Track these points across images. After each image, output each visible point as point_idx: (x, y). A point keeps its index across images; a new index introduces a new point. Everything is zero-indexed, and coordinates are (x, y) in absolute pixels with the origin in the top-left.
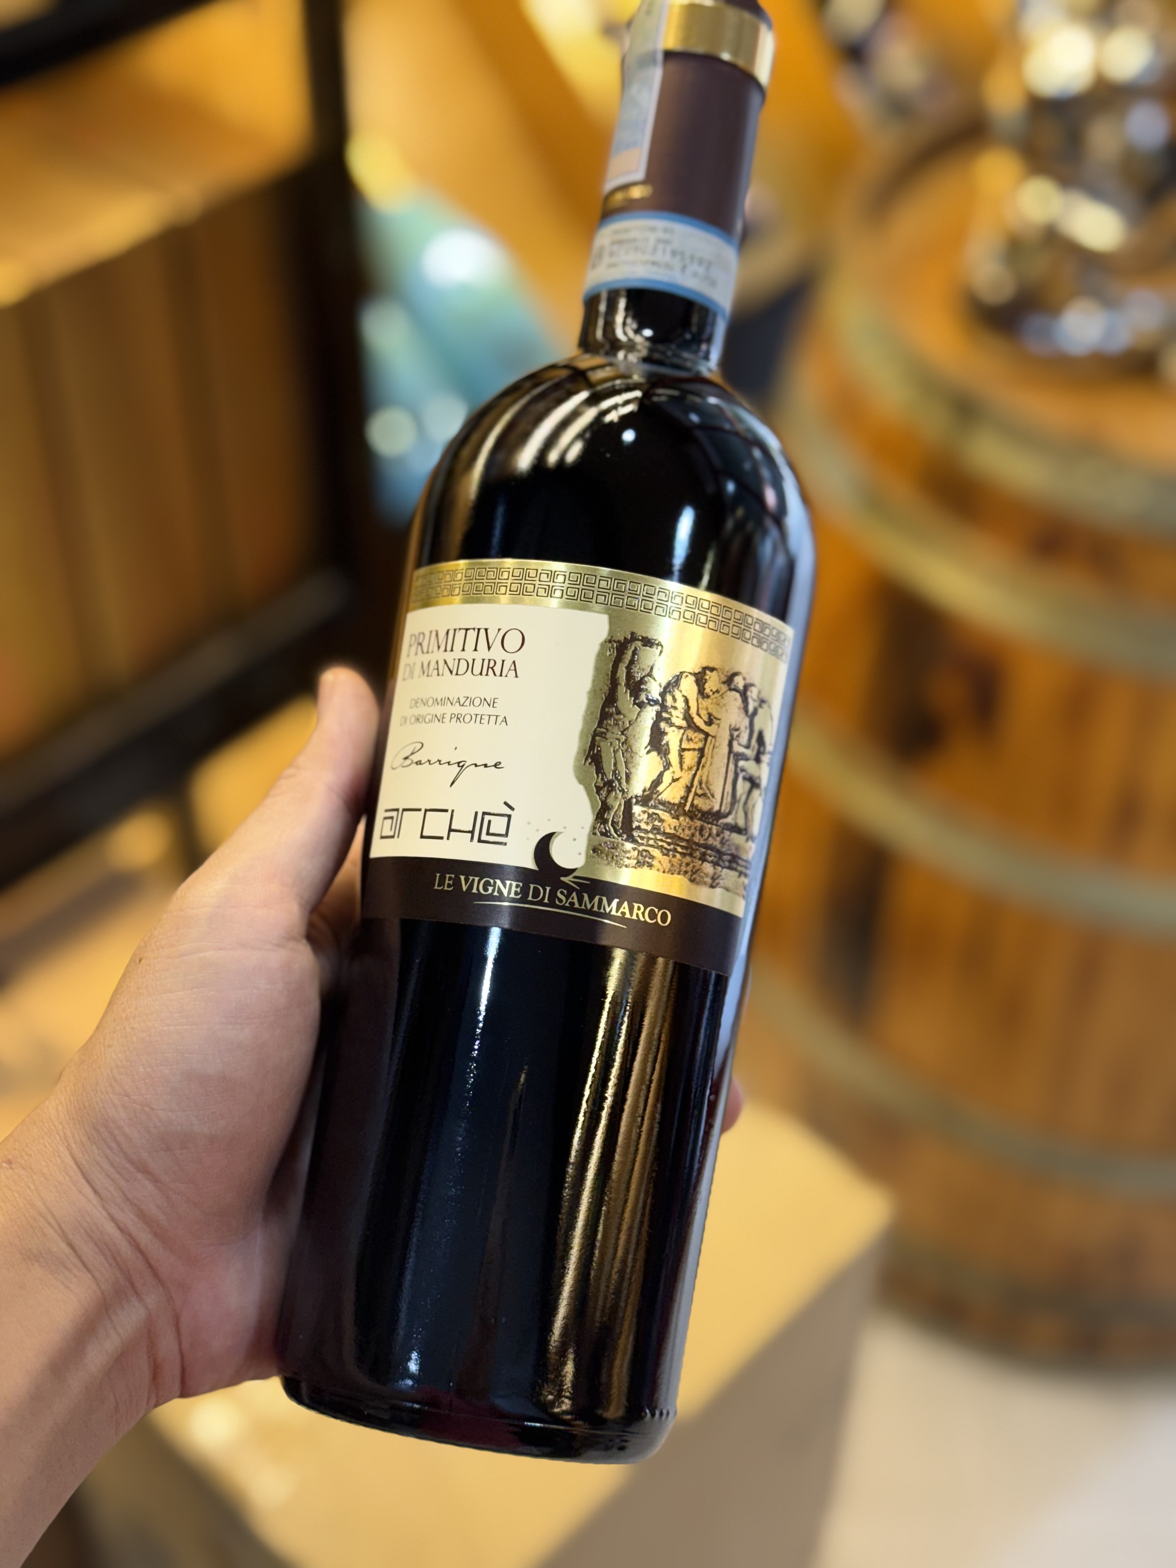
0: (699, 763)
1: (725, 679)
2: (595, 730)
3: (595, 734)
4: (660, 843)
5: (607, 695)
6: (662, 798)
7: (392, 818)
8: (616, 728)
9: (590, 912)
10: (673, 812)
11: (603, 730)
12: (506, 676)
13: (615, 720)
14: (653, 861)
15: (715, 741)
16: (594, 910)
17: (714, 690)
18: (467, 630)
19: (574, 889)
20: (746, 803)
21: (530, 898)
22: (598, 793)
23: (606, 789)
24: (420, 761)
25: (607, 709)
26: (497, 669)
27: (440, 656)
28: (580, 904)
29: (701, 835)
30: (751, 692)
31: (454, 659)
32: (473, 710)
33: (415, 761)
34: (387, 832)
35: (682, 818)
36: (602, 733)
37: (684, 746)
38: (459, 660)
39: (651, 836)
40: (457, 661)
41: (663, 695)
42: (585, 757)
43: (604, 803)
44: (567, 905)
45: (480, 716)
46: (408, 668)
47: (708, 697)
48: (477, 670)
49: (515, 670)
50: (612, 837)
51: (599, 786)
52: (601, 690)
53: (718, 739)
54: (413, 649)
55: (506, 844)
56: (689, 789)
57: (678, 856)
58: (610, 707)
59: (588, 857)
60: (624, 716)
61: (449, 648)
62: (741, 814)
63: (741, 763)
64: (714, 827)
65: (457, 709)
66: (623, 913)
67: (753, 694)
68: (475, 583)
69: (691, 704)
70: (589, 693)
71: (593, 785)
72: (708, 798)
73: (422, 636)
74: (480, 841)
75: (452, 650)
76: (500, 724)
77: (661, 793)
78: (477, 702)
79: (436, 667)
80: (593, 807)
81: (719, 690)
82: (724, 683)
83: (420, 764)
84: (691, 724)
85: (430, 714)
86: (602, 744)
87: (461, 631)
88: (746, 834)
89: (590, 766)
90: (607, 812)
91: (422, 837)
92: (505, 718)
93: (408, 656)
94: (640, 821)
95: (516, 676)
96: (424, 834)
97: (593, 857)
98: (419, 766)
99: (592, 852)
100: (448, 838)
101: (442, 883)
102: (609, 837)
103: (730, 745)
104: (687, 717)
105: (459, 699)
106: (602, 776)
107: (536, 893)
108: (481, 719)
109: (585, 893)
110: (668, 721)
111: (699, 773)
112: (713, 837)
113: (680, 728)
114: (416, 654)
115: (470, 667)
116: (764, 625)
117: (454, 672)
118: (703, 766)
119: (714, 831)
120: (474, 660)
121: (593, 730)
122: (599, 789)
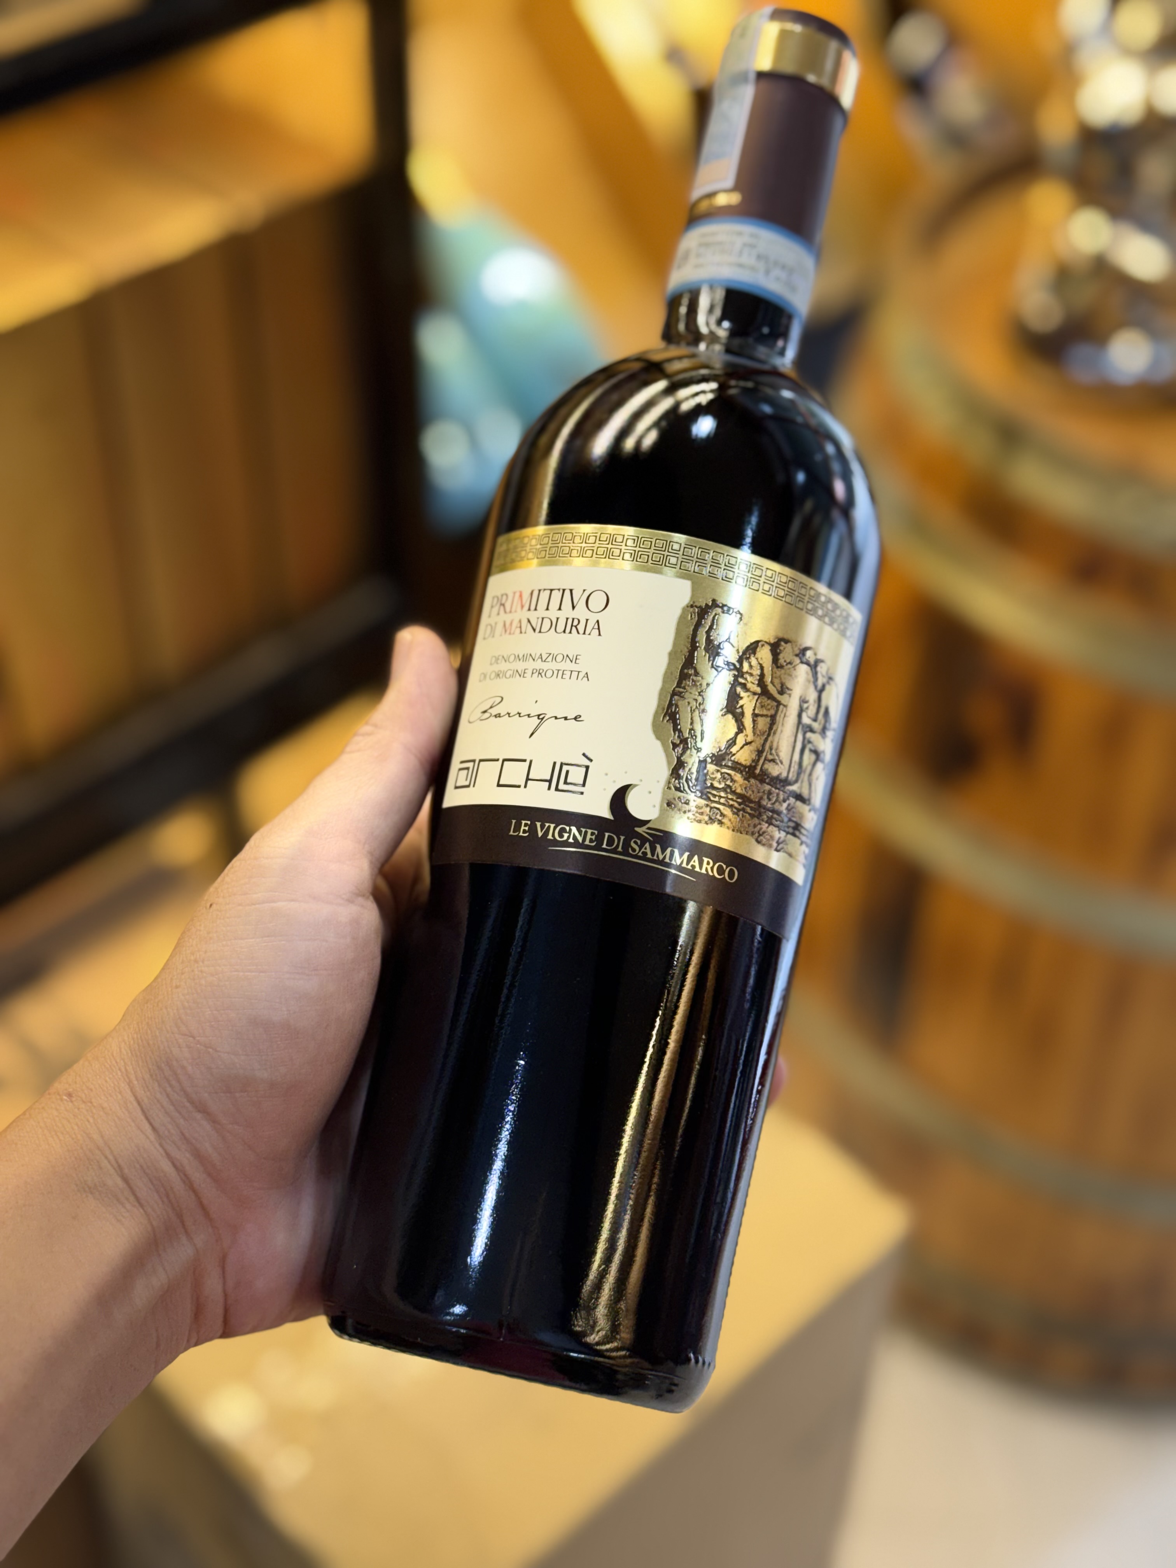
0: (771, 728)
1: (797, 652)
2: (674, 689)
3: (674, 694)
4: (731, 802)
5: (686, 657)
6: (735, 759)
7: (468, 769)
8: (694, 689)
9: (662, 862)
10: (744, 773)
11: (681, 690)
12: (589, 634)
13: (693, 681)
14: (723, 819)
15: (786, 710)
16: (666, 861)
17: (788, 661)
18: (551, 590)
19: (648, 840)
20: (810, 775)
21: (604, 846)
22: (674, 749)
23: (682, 746)
24: (500, 714)
25: (686, 671)
26: (581, 628)
27: (524, 615)
28: (653, 855)
29: (769, 799)
30: (821, 668)
31: (538, 618)
32: (554, 666)
33: (494, 714)
34: (462, 782)
35: (752, 781)
36: (682, 693)
37: (757, 712)
38: (543, 619)
39: (722, 794)
40: (540, 620)
41: (740, 661)
42: (663, 714)
43: (679, 759)
44: (640, 854)
45: (562, 672)
46: (489, 627)
47: (782, 667)
48: (560, 628)
49: (599, 629)
50: (685, 792)
51: (675, 743)
52: (681, 651)
53: (788, 708)
54: (495, 610)
55: (582, 793)
56: (760, 752)
57: (747, 816)
58: (689, 669)
59: (662, 811)
60: (702, 678)
61: (533, 607)
62: (806, 784)
63: (809, 735)
64: (781, 793)
65: (539, 665)
66: (693, 866)
67: (822, 669)
68: (562, 547)
69: (766, 671)
70: (670, 654)
71: (670, 741)
72: (777, 764)
73: (504, 597)
74: (557, 789)
75: (536, 609)
76: (582, 679)
77: (734, 755)
78: (560, 658)
79: (519, 625)
80: (669, 763)
81: (792, 661)
82: (797, 655)
83: (500, 717)
84: (765, 692)
85: (511, 670)
86: (680, 703)
87: (546, 591)
88: (809, 804)
89: (668, 723)
90: (682, 768)
91: (499, 785)
92: (587, 673)
93: (490, 616)
94: (713, 779)
95: (600, 635)
96: (501, 783)
97: (667, 810)
98: (498, 718)
99: (666, 805)
100: (525, 787)
101: (517, 828)
102: (681, 792)
103: (800, 716)
104: (761, 682)
105: (541, 655)
106: (679, 733)
107: (610, 841)
108: (563, 674)
109: (657, 844)
110: (744, 686)
111: (770, 739)
112: (780, 802)
113: (754, 694)
114: (498, 614)
115: (553, 625)
116: (836, 606)
117: (538, 630)
118: (775, 733)
119: (781, 797)
120: (558, 619)
121: (672, 689)
122: (675, 746)
